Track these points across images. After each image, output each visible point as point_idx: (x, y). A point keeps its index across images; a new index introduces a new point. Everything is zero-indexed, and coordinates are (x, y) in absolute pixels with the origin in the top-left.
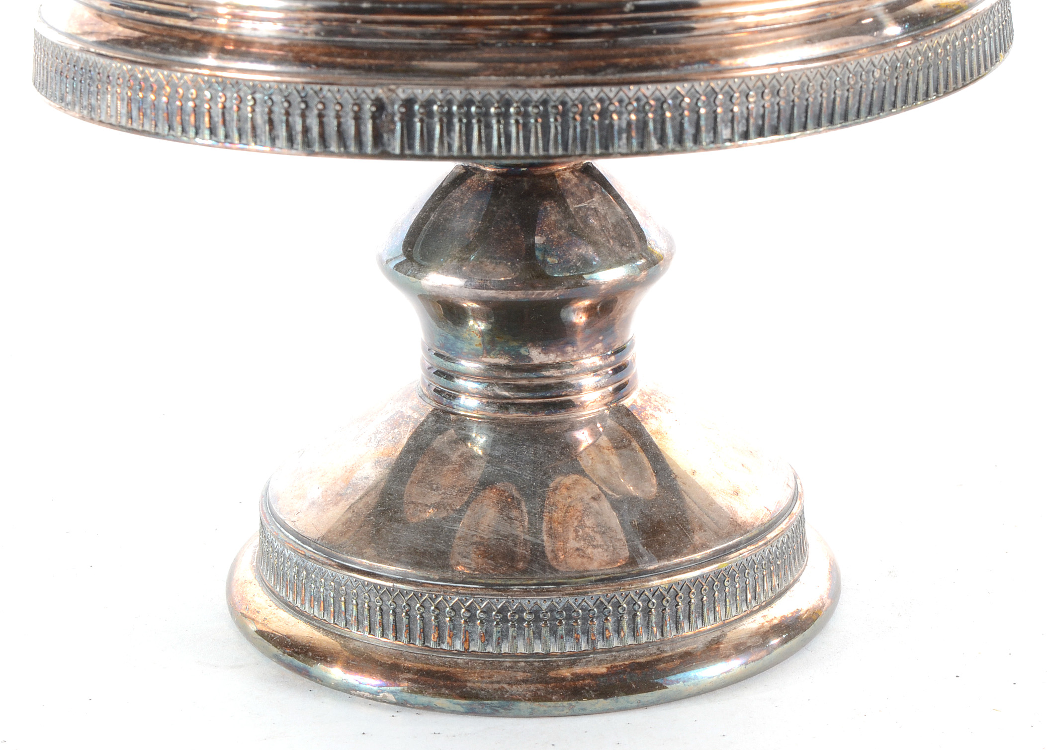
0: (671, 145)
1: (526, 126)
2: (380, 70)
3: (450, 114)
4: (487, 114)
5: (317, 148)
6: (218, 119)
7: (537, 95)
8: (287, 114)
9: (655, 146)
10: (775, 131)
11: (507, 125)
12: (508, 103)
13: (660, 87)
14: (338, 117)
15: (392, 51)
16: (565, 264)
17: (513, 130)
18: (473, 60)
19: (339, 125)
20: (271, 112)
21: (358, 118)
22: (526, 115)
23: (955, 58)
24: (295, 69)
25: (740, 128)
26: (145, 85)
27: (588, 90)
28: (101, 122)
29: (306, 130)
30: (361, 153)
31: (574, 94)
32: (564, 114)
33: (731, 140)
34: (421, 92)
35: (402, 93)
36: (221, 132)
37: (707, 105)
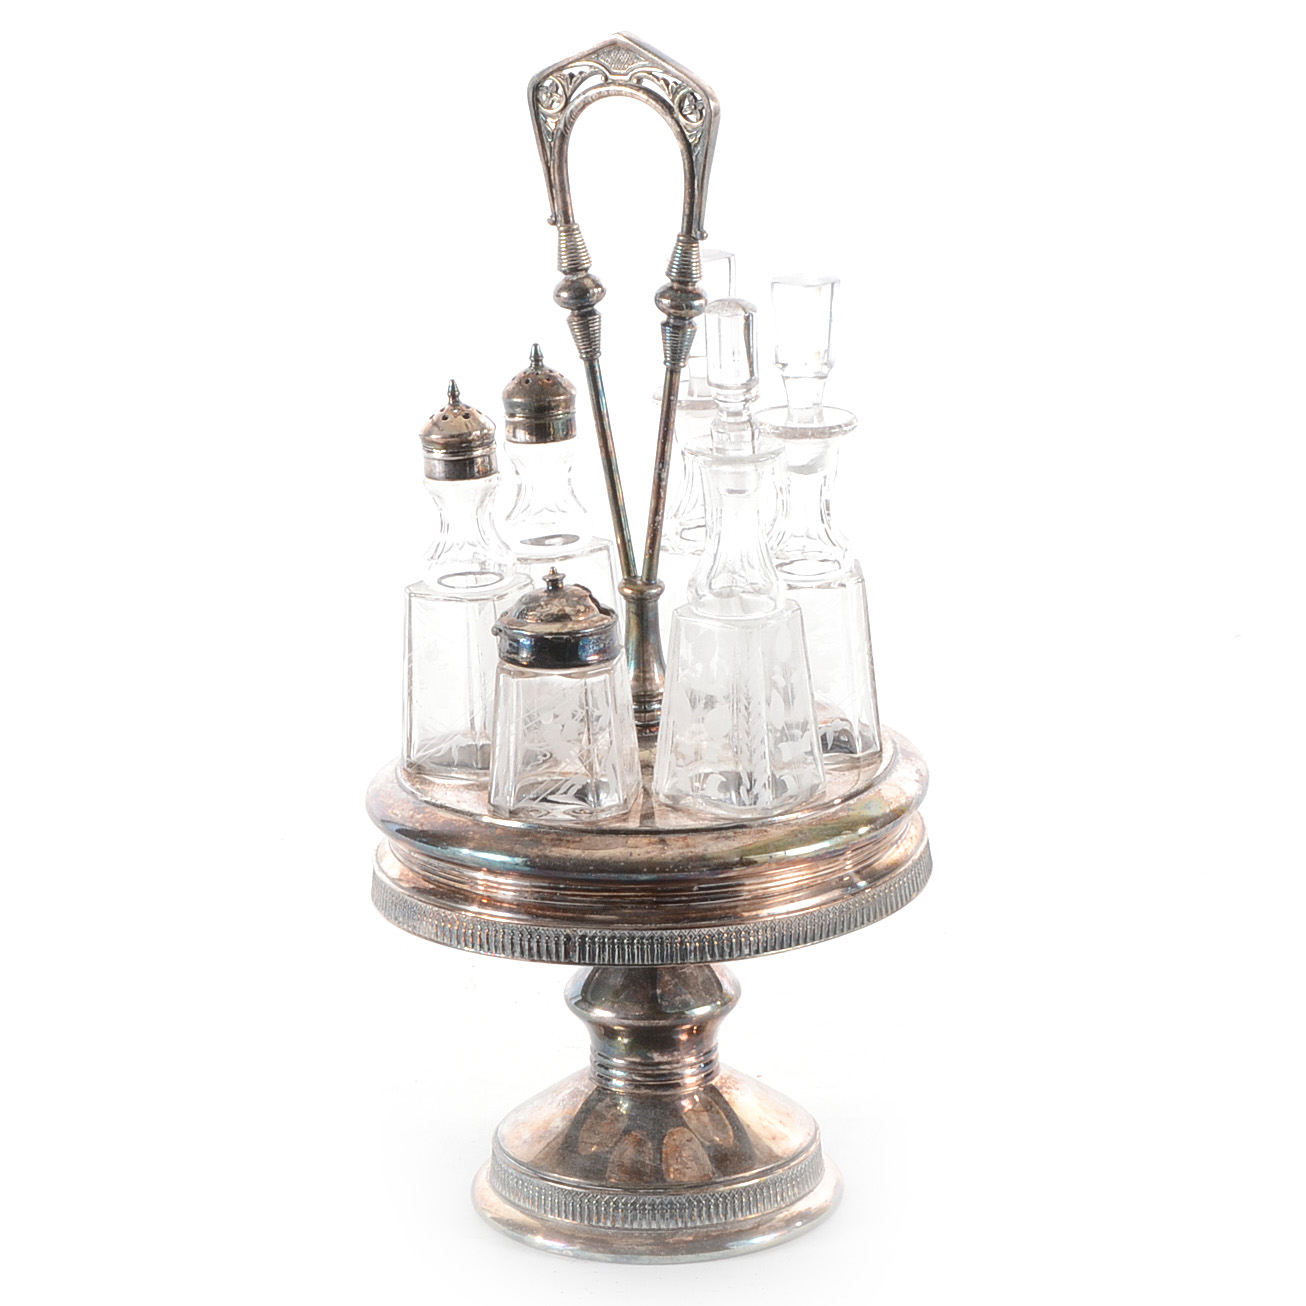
0: (717, 958)
1: (642, 949)
2: (569, 919)
3: (604, 943)
4: (623, 943)
5: (535, 958)
6: (485, 940)
7: (648, 934)
8: (521, 940)
10: (774, 949)
11: (633, 949)
12: (633, 938)
13: (711, 929)
14: (547, 943)
15: (573, 910)
17: (636, 951)
18: (616, 914)
19: (547, 947)
20: (512, 939)
21: (557, 944)
22: (643, 944)
24: (525, 917)
25: (754, 948)
26: (445, 920)
27: (674, 931)
28: (419, 936)
29: (530, 949)
30: (558, 962)
31: (666, 933)
32: (662, 943)
33: (749, 954)
34: (591, 932)
35: (580, 932)
36: (486, 947)
37: (736, 938)
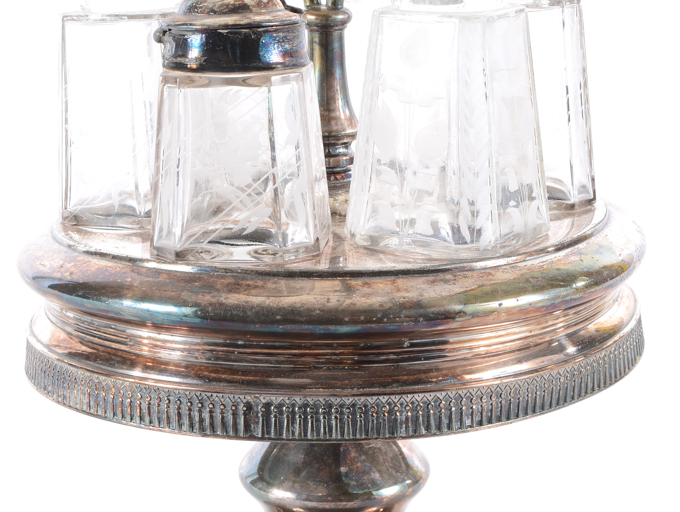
0: (433, 430)
1: (341, 420)
2: (249, 383)
3: (293, 413)
4: (317, 413)
5: (208, 432)
6: (145, 411)
7: (348, 401)
8: (190, 410)
9: (424, 432)
10: (499, 419)
11: (329, 419)
12: (330, 406)
13: (427, 395)
14: (222, 413)
15: (256, 372)
16: (361, 485)
17: (334, 422)
18: (308, 377)
19: (223, 418)
20: (179, 408)
21: (235, 414)
22: (342, 413)
23: (610, 365)
24: (195, 382)
25: (477, 418)
26: (98, 386)
27: (381, 398)
28: (70, 407)
29: (201, 421)
30: (237, 437)
31: (371, 400)
32: (366, 413)
33: (471, 427)
34: (276, 399)
35: (264, 399)
36: (147, 419)
37: (456, 405)
